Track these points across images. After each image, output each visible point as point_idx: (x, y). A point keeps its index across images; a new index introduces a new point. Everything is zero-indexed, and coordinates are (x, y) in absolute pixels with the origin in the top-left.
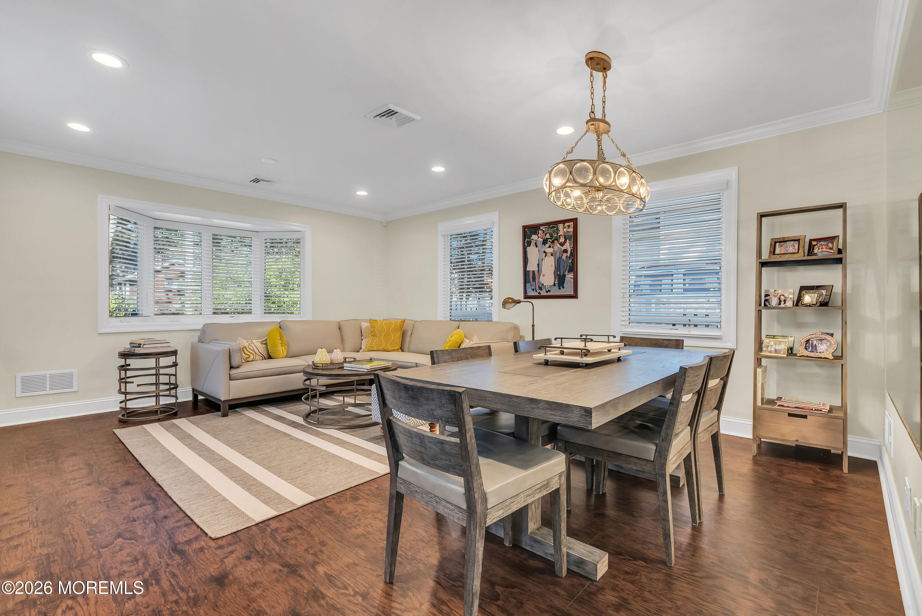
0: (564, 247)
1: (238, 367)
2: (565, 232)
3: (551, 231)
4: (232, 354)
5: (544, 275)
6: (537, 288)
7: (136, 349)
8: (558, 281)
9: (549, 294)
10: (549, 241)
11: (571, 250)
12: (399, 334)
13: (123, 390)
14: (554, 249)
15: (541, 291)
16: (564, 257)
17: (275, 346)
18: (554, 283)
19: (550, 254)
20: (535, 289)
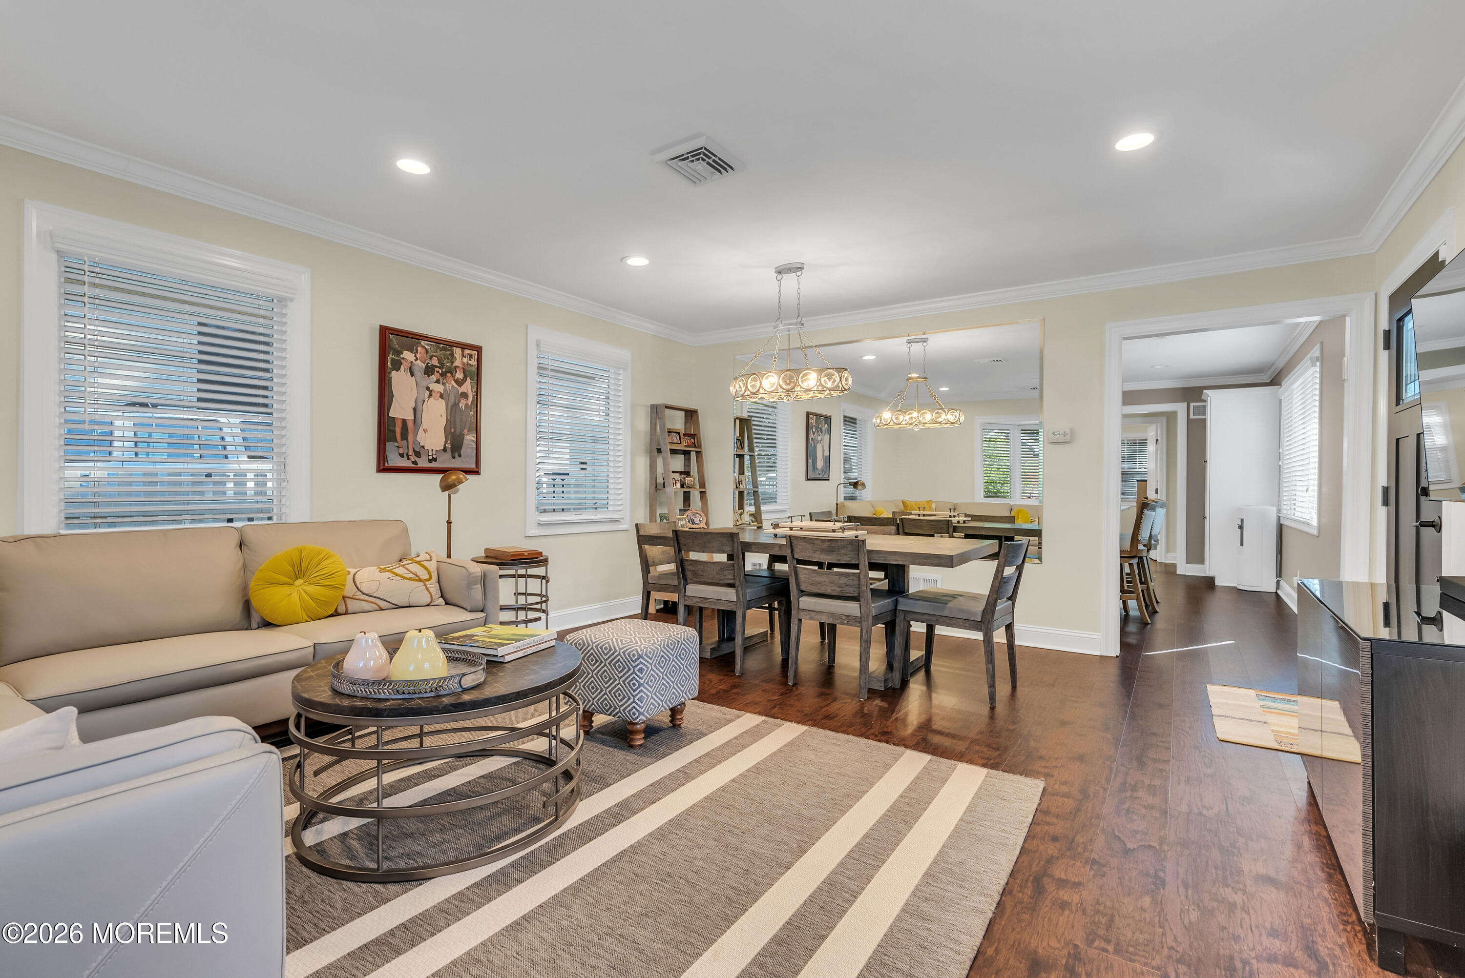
0: (462, 389)
2: (464, 364)
3: (439, 353)
5: (425, 431)
6: (411, 452)
8: (452, 444)
9: (434, 465)
10: (438, 372)
11: (473, 396)
14: (445, 386)
15: (418, 460)
16: (462, 405)
18: (445, 446)
19: (439, 395)
20: (405, 455)
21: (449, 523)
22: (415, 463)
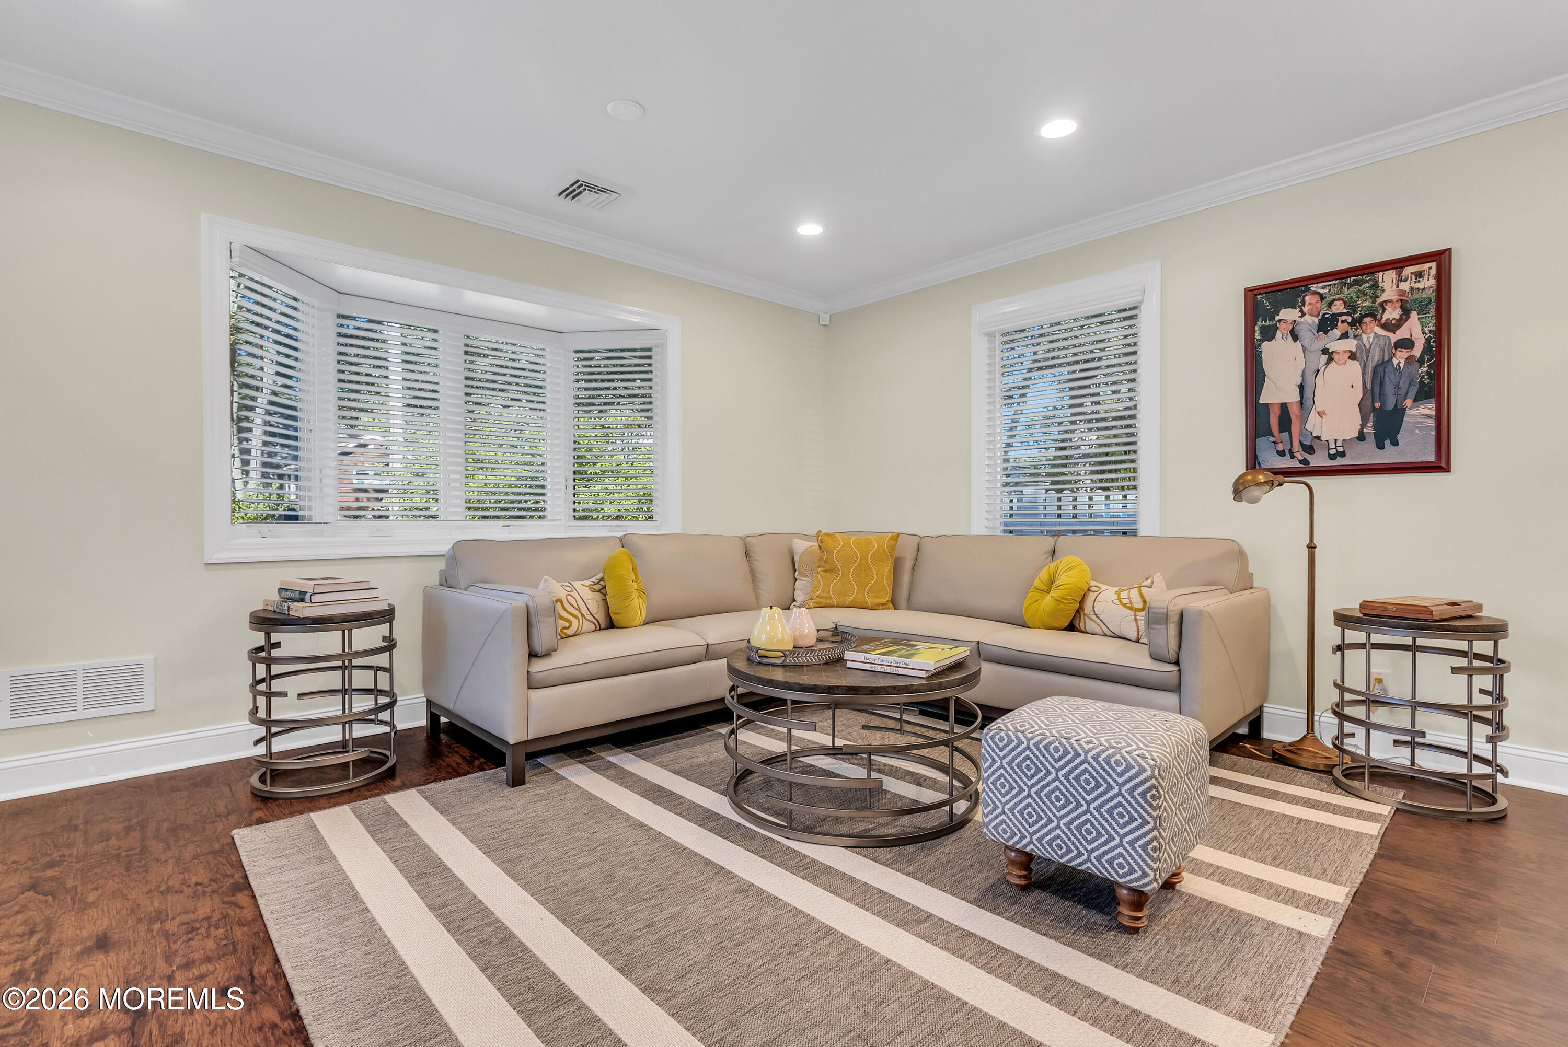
0: (1402, 333)
1: (547, 654)
2: (1402, 292)
4: (533, 619)
5: (1320, 414)
6: (1296, 447)
7: (294, 605)
8: (1375, 427)
9: (1339, 462)
10: (1343, 322)
11: (1428, 340)
12: (887, 568)
13: (262, 714)
14: (1360, 339)
15: (1309, 457)
16: (1399, 360)
17: (625, 596)
18: (1361, 431)
19: (1348, 355)
20: (1287, 453)
21: (1311, 547)
22: (1305, 462)
